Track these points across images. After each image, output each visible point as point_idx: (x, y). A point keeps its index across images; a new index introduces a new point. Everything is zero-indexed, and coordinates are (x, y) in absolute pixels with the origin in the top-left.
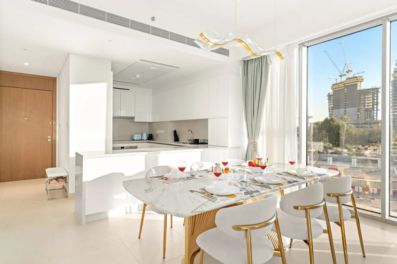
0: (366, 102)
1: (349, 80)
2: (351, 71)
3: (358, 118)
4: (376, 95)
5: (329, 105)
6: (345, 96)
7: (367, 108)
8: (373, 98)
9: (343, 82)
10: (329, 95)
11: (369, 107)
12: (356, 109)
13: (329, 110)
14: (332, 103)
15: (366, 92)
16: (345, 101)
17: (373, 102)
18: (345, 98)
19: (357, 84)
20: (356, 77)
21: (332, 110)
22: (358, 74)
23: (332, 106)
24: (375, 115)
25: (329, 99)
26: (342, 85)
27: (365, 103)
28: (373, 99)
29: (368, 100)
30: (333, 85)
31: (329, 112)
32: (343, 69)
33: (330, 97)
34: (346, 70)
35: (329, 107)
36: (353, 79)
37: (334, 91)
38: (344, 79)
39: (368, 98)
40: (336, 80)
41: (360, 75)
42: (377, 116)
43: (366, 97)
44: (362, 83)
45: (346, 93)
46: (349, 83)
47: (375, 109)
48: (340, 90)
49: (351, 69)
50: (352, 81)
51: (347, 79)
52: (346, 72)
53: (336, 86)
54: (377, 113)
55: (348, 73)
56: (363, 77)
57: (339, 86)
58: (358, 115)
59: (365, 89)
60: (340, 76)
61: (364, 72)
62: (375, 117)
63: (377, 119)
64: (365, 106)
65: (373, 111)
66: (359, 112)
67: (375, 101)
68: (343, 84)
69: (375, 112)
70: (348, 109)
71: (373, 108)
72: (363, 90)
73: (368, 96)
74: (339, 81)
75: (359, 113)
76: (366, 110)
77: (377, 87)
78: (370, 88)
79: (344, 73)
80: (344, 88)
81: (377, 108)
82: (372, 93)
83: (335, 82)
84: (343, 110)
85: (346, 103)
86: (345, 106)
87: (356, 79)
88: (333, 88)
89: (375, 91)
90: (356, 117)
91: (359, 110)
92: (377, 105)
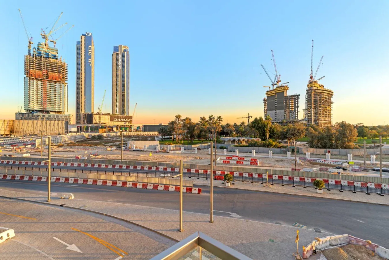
0: (290, 105)
1: (278, 88)
2: (280, 81)
3: (285, 118)
4: (297, 101)
5: (265, 107)
6: (276, 101)
7: (291, 111)
8: (295, 102)
9: (274, 90)
10: (264, 100)
11: (292, 110)
12: (283, 111)
13: (265, 111)
14: (267, 106)
15: (291, 97)
16: (276, 104)
17: (295, 106)
18: (276, 103)
19: (284, 92)
20: (283, 86)
21: (267, 111)
22: (285, 84)
23: (267, 108)
24: (296, 115)
25: (265, 103)
26: (273, 92)
27: (289, 107)
28: (295, 104)
29: (291, 104)
30: (267, 92)
31: (265, 113)
32: (274, 79)
33: (265, 101)
34: (277, 80)
35: (265, 109)
36: (281, 88)
37: (268, 97)
38: (275, 87)
39: (291, 102)
40: (270, 88)
41: (286, 85)
42: (297, 117)
43: (290, 101)
44: (287, 91)
45: (276, 99)
46: (278, 91)
47: (296, 111)
48: (272, 96)
49: (280, 80)
50: (280, 89)
51: (277, 87)
52: (277, 82)
53: (269, 93)
54: (297, 114)
55: (278, 83)
56: (288, 86)
57: (272, 93)
58: (285, 115)
59: (289, 96)
60: (272, 85)
61: (289, 82)
62: (296, 117)
63: (297, 119)
64: (289, 109)
65: (294, 113)
66: (286, 113)
67: (296, 105)
68: (274, 91)
69: (296, 113)
70: (277, 111)
71: (295, 110)
72: (288, 96)
73: (292, 101)
74: (271, 89)
75: (285, 114)
76: (290, 112)
77: (298, 94)
78: (293, 94)
79: (275, 83)
80: (275, 94)
81: (298, 110)
82: (294, 98)
83: (268, 89)
84: (274, 111)
85: (276, 106)
86: (276, 109)
87: (283, 87)
88: (267, 94)
89: (296, 97)
90: (283, 117)
91: (285, 111)
92: (298, 108)
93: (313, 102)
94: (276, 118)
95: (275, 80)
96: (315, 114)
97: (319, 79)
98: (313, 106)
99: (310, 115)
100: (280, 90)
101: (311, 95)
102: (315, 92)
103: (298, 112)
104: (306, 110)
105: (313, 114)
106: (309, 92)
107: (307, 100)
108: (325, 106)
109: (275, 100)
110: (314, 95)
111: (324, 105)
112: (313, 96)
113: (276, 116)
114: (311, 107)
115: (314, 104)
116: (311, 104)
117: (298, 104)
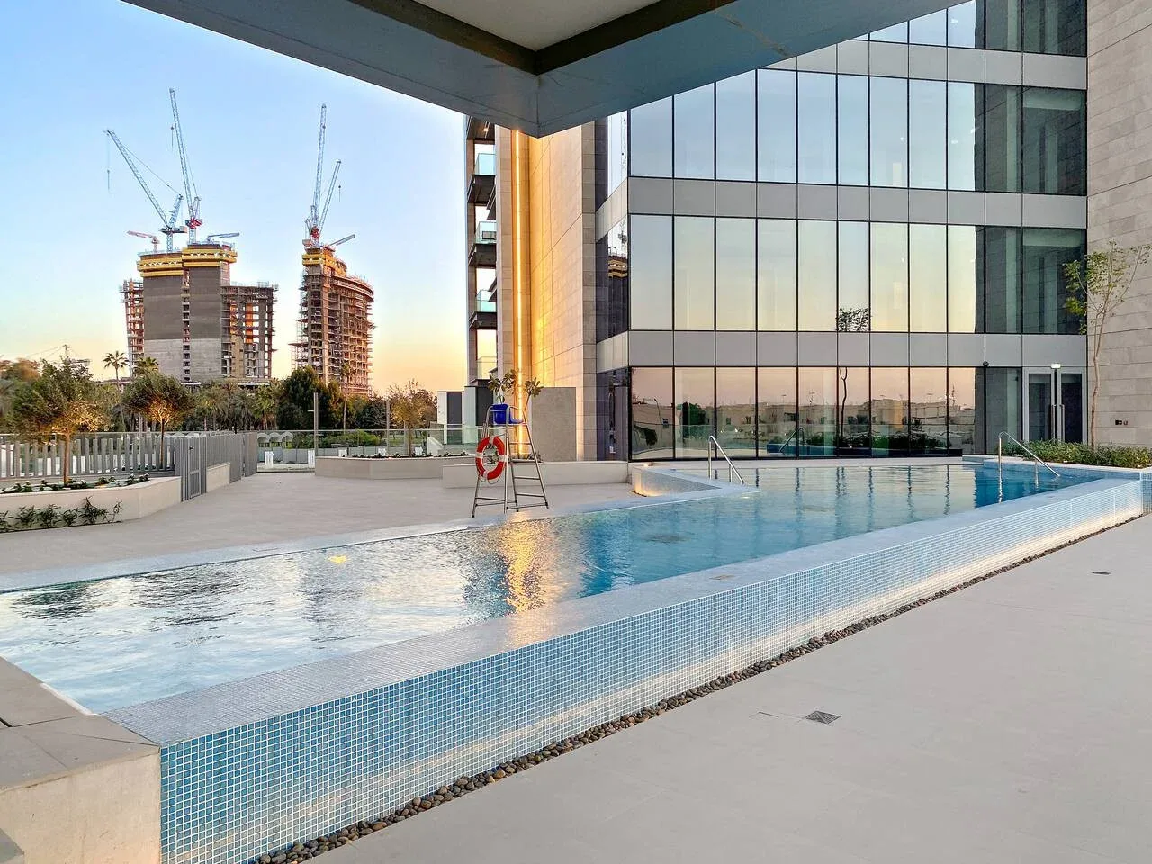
1: (196, 251)
2: (199, 223)
3: (225, 370)
4: (267, 308)
5: (129, 323)
6: (185, 299)
7: (248, 345)
8: (261, 313)
9: (179, 254)
10: (129, 292)
11: (250, 341)
12: (216, 343)
13: (130, 339)
14: (138, 318)
16: (186, 315)
17: (261, 327)
18: (186, 307)
19: (219, 268)
20: (217, 246)
22: (222, 236)
23: (139, 327)
24: (266, 363)
25: (129, 303)
26: (175, 263)
27: (241, 328)
28: (262, 319)
29: (248, 320)
30: (143, 257)
33: (131, 296)
35: (129, 331)
36: (209, 251)
37: (145, 278)
39: (249, 313)
40: (155, 242)
41: (229, 241)
42: (269, 368)
43: (245, 309)
44: (231, 265)
45: (186, 291)
46: (195, 261)
47: (266, 348)
48: (167, 276)
49: (200, 218)
50: (206, 257)
51: (190, 246)
53: (158, 263)
54: (270, 361)
55: (192, 227)
56: (236, 249)
57: (167, 266)
58: (225, 362)
59: (241, 288)
60: (164, 231)
61: (238, 235)
62: (266, 371)
63: (269, 375)
64: (242, 336)
65: (261, 353)
66: (227, 353)
67: (267, 324)
68: (180, 260)
69: (266, 355)
70: (193, 343)
71: (262, 343)
72: (236, 288)
73: (251, 309)
74: (162, 248)
75: (226, 357)
76: (246, 349)
77: (269, 285)
78: (255, 285)
79: (177, 225)
80: (181, 272)
81: (270, 345)
82: (260, 299)
83: (150, 249)
84: (179, 343)
85: (187, 323)
86: (186, 332)
87: (219, 251)
88: (145, 267)
89: (265, 296)
90: (218, 367)
91: (226, 345)
92: (270, 336)
93: (326, 320)
94: (187, 371)
95: (174, 214)
96: (333, 361)
97: (338, 243)
98: (327, 332)
99: (318, 363)
100: (203, 257)
101: (318, 294)
102: (333, 285)
103: (271, 351)
104: (306, 345)
105: (326, 362)
106: (314, 285)
107: (305, 309)
108: (357, 337)
109: (184, 295)
110: (330, 295)
111: (354, 332)
112: (325, 296)
113: (187, 363)
114: (320, 335)
115: (330, 328)
116: (320, 327)
117: (270, 321)
